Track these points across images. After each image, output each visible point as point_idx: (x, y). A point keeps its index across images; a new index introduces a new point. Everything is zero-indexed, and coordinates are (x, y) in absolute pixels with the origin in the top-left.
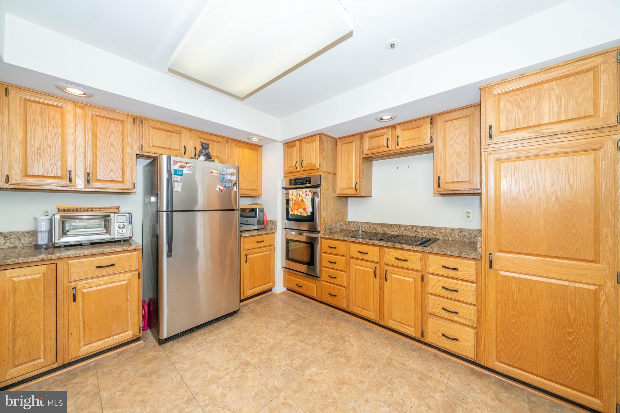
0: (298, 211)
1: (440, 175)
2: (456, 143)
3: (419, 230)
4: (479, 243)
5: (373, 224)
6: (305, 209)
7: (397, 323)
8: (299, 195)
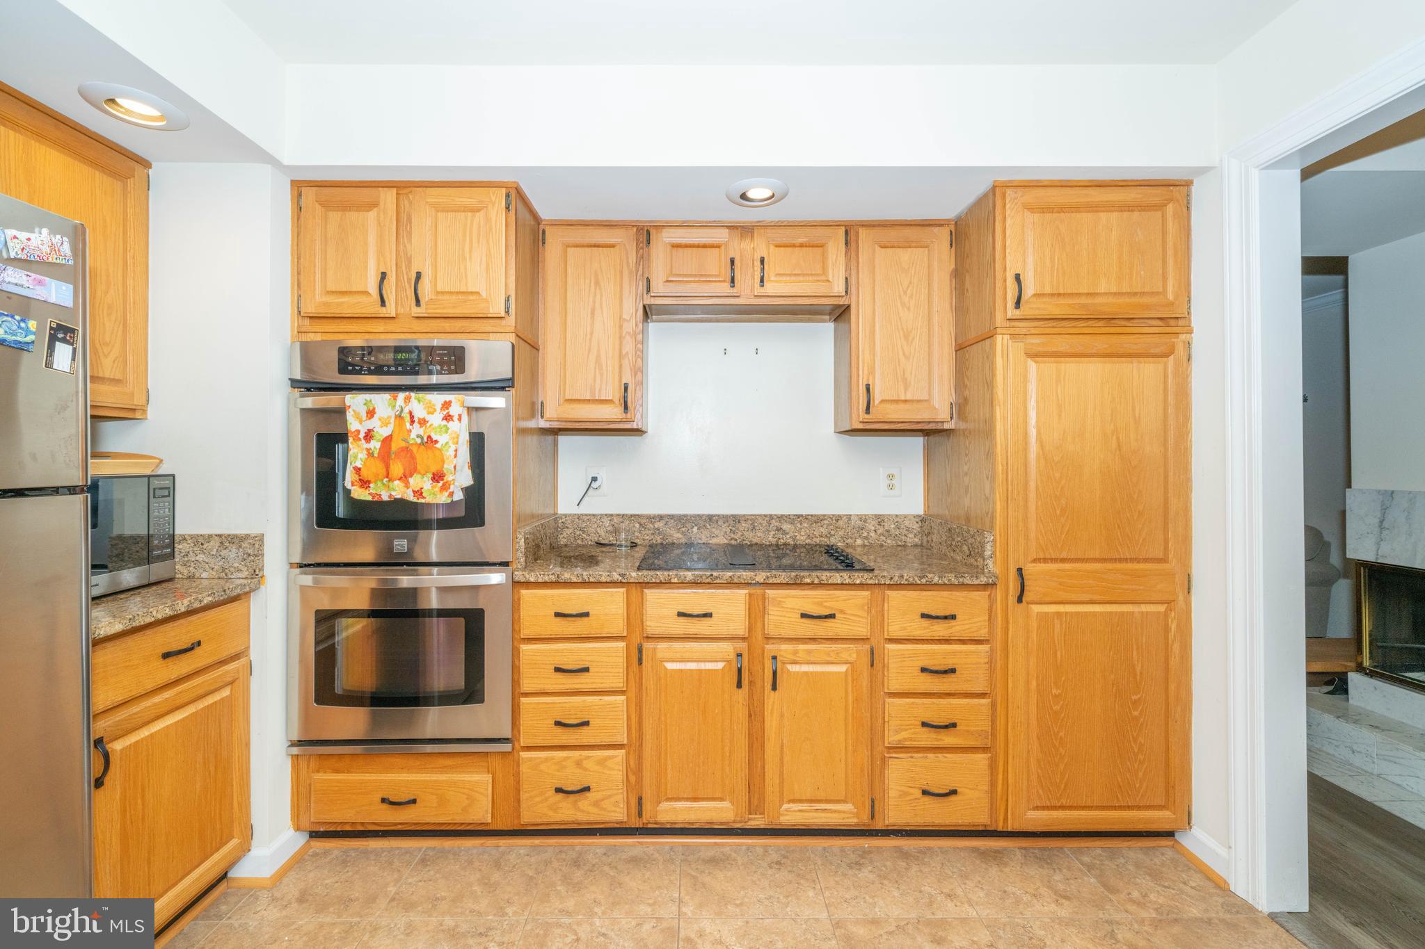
0: (407, 485)
1: (868, 379)
2: (903, 304)
3: (786, 527)
4: (988, 547)
5: (651, 518)
6: (437, 477)
7: (805, 806)
8: (412, 417)
